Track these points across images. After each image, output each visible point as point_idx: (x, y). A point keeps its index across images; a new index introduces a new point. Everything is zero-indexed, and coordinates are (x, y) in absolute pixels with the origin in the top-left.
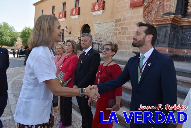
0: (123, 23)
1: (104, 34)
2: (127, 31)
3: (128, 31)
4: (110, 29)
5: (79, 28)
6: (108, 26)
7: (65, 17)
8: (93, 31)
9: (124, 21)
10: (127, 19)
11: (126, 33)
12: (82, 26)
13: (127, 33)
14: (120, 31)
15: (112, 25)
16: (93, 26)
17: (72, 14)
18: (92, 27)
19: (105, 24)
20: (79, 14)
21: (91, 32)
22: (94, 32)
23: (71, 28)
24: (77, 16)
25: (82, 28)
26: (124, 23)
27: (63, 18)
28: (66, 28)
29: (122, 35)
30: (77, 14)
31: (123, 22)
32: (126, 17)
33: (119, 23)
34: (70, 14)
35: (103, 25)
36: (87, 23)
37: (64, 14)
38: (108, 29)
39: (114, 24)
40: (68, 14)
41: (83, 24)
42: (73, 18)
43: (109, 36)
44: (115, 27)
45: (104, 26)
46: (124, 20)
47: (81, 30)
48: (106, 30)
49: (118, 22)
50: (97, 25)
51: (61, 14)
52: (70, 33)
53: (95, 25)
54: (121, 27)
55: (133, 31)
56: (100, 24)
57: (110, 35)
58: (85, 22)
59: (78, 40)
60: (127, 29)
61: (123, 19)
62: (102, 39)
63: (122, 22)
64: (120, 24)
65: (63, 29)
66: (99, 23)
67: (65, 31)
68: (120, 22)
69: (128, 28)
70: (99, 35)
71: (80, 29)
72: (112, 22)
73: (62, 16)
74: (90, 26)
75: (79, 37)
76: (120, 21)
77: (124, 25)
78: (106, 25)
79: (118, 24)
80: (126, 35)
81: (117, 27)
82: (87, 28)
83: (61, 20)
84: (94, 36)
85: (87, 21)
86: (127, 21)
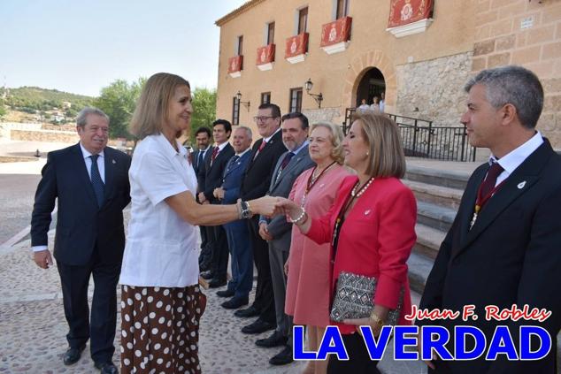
0: (501, 55)
1: (430, 95)
4: (452, 78)
5: (349, 82)
6: (446, 70)
7: (306, 50)
8: (395, 88)
9: (506, 48)
10: (517, 41)
12: (357, 74)
15: (461, 65)
16: (393, 71)
17: (326, 41)
18: (391, 77)
19: (435, 63)
20: (348, 37)
21: (387, 91)
22: (397, 91)
23: (322, 83)
24: (341, 46)
25: (356, 81)
26: (508, 54)
27: (299, 54)
28: (309, 83)
30: (343, 38)
31: (505, 51)
32: (513, 35)
33: (486, 56)
34: (319, 41)
35: (429, 67)
36: (373, 65)
37: (301, 44)
38: (445, 80)
39: (468, 60)
40: (314, 41)
41: (362, 68)
42: (329, 53)
43: (450, 101)
44: (473, 69)
45: (431, 70)
46: (509, 44)
47: (354, 87)
48: (440, 82)
49: (484, 53)
50: (407, 67)
51: (294, 43)
52: (320, 98)
53: (399, 68)
56: (417, 64)
57: (454, 98)
58: (368, 62)
59: (346, 118)
61: (501, 41)
62: (425, 113)
63: (500, 52)
64: (490, 58)
65: (299, 86)
66: (414, 63)
67: (305, 92)
68: (491, 54)
70: (413, 101)
71: (352, 84)
72: (462, 56)
73: (297, 48)
74: (382, 72)
75: (347, 109)
76: (492, 50)
78: (436, 66)
79: (483, 60)
82: (373, 81)
83: (293, 62)
84: (398, 103)
85: (376, 58)
86: (519, 45)
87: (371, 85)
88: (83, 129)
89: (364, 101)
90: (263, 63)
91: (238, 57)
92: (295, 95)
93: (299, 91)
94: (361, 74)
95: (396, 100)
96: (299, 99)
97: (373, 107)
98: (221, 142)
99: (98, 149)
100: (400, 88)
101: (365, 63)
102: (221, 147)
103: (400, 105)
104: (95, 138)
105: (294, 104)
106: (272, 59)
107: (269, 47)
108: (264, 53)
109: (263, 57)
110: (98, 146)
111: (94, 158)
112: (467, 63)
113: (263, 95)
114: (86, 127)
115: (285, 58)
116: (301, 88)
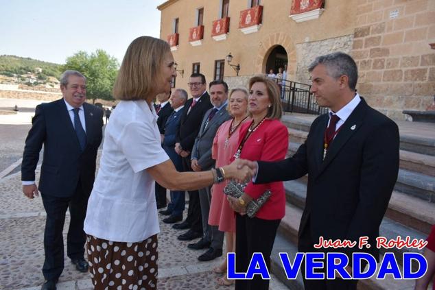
0: (375, 38)
2: (386, 58)
3: (390, 57)
5: (260, 56)
7: (227, 31)
9: (379, 33)
10: (386, 27)
11: (383, 63)
12: (267, 50)
13: (385, 64)
14: (367, 59)
15: (345, 45)
16: (294, 49)
17: (243, 24)
18: (292, 53)
19: (326, 43)
20: (260, 21)
21: (289, 63)
22: (296, 64)
23: (240, 57)
24: (255, 28)
25: (266, 55)
26: (380, 37)
27: (222, 34)
28: (230, 56)
29: (371, 70)
30: (256, 22)
31: (377, 35)
32: (384, 23)
33: (363, 39)
34: (238, 24)
35: (321, 46)
36: (278, 43)
37: (224, 25)
39: (350, 41)
40: (234, 23)
41: (270, 46)
42: (245, 33)
44: (354, 48)
45: (322, 48)
46: (381, 29)
47: (264, 60)
49: (362, 36)
50: (305, 45)
51: (219, 25)
52: (238, 68)
53: (298, 46)
54: (369, 49)
55: (404, 58)
56: (312, 44)
58: (275, 40)
60: (386, 52)
61: (375, 27)
63: (373, 36)
64: (367, 40)
65: (222, 58)
66: (309, 42)
67: (226, 63)
68: (368, 37)
69: (390, 51)
71: (263, 58)
72: (346, 38)
73: (221, 29)
74: (286, 49)
76: (368, 34)
77: (379, 44)
78: (327, 45)
79: (361, 41)
80: (383, 68)
81: (359, 50)
82: (279, 56)
83: (217, 40)
84: (297, 73)
85: (280, 38)
86: (388, 31)
87: (277, 58)
88: (66, 87)
89: (271, 71)
90: (195, 40)
91: (175, 36)
92: (218, 66)
93: (222, 63)
94: (269, 50)
95: (295, 70)
96: (222, 68)
97: (278, 76)
98: (163, 101)
99: (79, 104)
100: (299, 62)
101: (272, 42)
102: (163, 105)
103: (298, 75)
104: (76, 94)
105: (218, 73)
106: (201, 37)
107: (199, 27)
108: (195, 32)
109: (194, 35)
110: (79, 101)
111: (76, 111)
112: (349, 43)
113: (194, 65)
114: (68, 86)
115: (212, 36)
116: (224, 60)
